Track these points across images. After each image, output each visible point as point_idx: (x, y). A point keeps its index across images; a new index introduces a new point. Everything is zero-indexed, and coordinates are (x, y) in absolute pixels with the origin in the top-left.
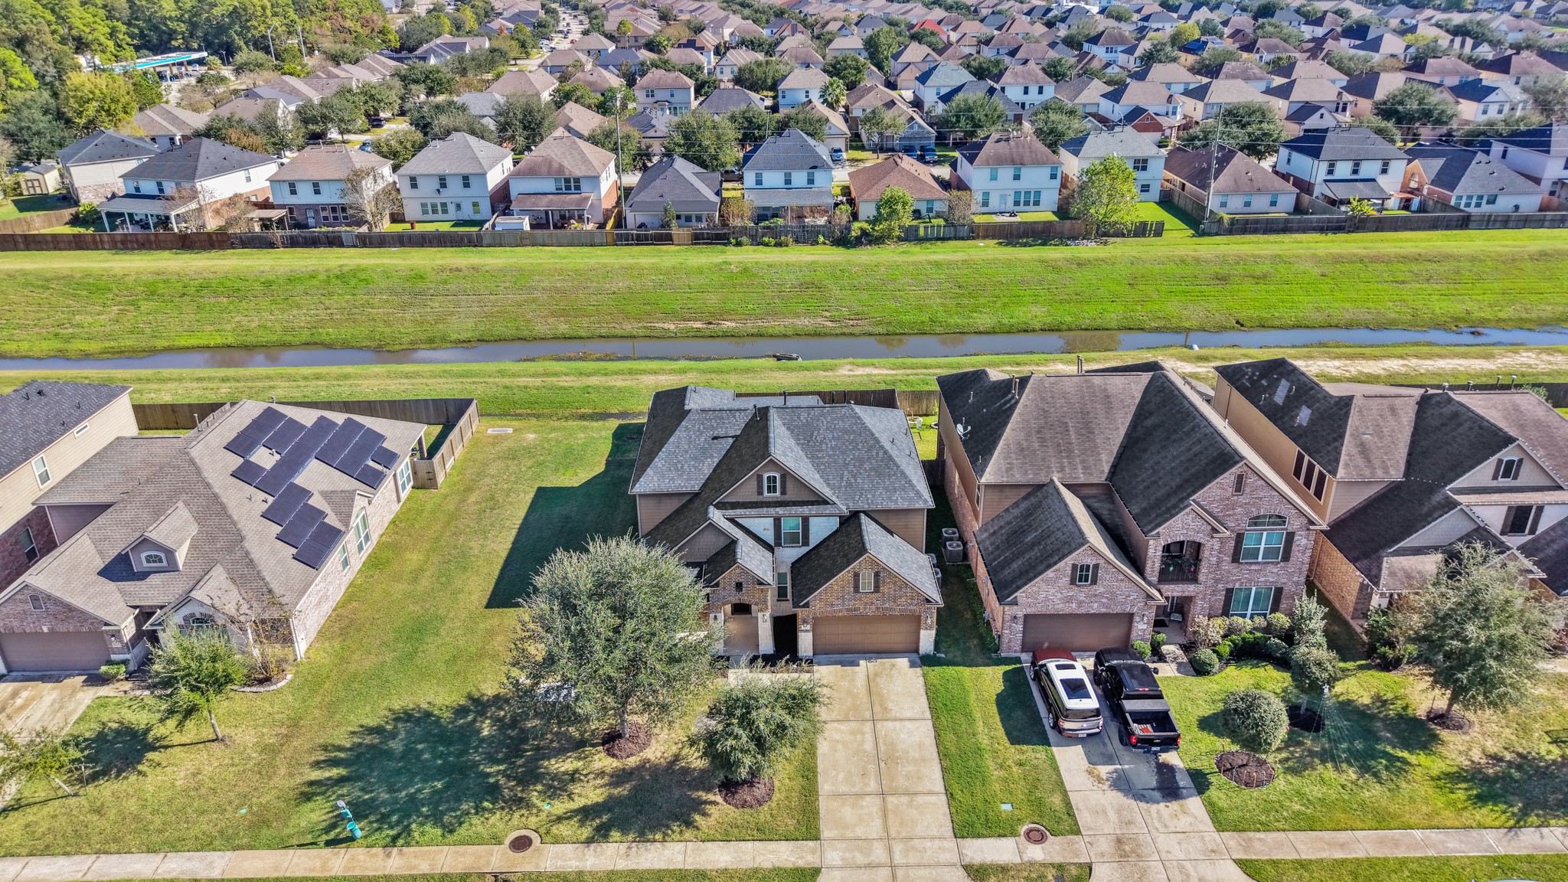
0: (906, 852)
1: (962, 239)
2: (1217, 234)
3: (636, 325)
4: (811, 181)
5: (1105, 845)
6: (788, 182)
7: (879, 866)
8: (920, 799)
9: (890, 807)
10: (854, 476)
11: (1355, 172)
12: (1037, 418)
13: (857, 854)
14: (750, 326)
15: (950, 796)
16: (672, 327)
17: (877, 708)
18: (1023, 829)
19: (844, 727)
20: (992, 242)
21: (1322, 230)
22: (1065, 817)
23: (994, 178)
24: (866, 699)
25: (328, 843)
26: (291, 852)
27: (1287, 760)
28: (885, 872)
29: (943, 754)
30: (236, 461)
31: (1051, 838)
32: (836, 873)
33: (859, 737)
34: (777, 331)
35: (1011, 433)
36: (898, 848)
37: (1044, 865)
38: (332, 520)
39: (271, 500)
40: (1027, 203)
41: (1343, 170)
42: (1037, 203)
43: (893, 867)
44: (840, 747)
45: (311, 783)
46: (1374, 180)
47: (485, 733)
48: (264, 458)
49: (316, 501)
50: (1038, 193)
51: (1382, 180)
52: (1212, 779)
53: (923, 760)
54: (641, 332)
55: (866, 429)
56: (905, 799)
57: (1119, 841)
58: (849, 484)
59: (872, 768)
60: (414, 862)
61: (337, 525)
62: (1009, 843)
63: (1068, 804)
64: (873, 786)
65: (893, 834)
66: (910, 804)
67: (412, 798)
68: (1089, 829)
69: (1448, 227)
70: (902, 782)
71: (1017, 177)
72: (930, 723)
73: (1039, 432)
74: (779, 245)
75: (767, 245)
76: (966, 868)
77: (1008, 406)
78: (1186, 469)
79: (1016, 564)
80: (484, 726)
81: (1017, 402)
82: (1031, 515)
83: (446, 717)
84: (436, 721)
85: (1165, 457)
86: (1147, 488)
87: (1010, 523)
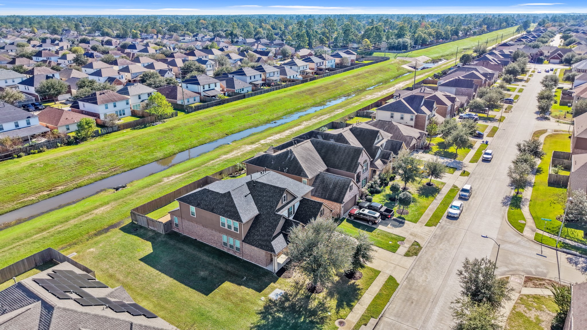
0: (394, 261)
1: (116, 131)
2: (192, 112)
3: (12, 204)
4: (29, 123)
5: (411, 237)
6: (17, 126)
7: (396, 267)
11: (209, 87)
12: (303, 159)
13: (389, 268)
14: (71, 185)
15: (381, 248)
16: (34, 198)
18: (399, 244)
20: (129, 130)
21: (216, 105)
22: (399, 237)
23: (107, 108)
28: (398, 267)
32: (394, 274)
34: (86, 182)
35: (302, 164)
37: (411, 246)
40: (121, 115)
41: (207, 88)
42: (124, 114)
43: (397, 265)
46: (214, 89)
50: (124, 110)
51: (216, 88)
54: (19, 206)
57: (411, 235)
62: (401, 247)
63: (396, 235)
68: (405, 236)
69: (242, 99)
71: (115, 106)
73: (306, 162)
74: (40, 152)
75: (34, 153)
76: (405, 256)
77: (292, 159)
78: (349, 156)
79: (335, 194)
80: (277, 314)
81: (295, 157)
82: (324, 182)
83: (263, 322)
84: (264, 325)
85: (339, 156)
86: (342, 164)
87: (319, 187)
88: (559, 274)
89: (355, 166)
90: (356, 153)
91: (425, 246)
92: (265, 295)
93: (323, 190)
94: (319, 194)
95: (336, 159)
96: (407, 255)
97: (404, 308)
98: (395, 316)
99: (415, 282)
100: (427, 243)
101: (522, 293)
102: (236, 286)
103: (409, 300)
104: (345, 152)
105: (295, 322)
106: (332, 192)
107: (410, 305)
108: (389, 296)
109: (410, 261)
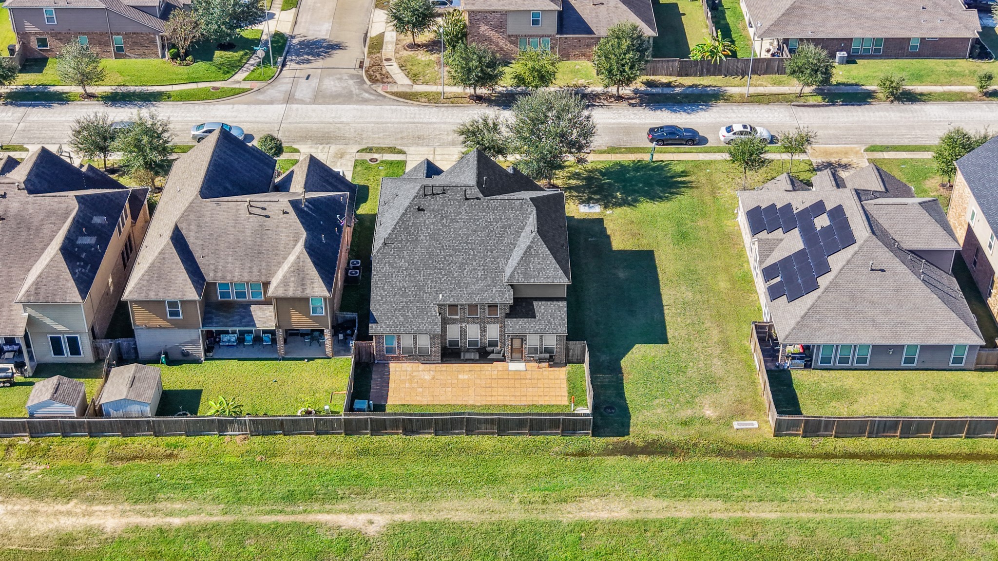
18: (378, 162)
25: (662, 161)
26: (676, 159)
30: (829, 206)
31: (368, 159)
37: (375, 153)
38: (764, 235)
39: (795, 212)
45: (686, 176)
48: (822, 222)
49: (779, 233)
60: (623, 157)
61: (760, 235)
62: (386, 158)
67: (637, 172)
80: (620, 196)
83: (641, 198)
84: (645, 197)
96: (404, 153)
101: (411, 83)
109: (409, 149)
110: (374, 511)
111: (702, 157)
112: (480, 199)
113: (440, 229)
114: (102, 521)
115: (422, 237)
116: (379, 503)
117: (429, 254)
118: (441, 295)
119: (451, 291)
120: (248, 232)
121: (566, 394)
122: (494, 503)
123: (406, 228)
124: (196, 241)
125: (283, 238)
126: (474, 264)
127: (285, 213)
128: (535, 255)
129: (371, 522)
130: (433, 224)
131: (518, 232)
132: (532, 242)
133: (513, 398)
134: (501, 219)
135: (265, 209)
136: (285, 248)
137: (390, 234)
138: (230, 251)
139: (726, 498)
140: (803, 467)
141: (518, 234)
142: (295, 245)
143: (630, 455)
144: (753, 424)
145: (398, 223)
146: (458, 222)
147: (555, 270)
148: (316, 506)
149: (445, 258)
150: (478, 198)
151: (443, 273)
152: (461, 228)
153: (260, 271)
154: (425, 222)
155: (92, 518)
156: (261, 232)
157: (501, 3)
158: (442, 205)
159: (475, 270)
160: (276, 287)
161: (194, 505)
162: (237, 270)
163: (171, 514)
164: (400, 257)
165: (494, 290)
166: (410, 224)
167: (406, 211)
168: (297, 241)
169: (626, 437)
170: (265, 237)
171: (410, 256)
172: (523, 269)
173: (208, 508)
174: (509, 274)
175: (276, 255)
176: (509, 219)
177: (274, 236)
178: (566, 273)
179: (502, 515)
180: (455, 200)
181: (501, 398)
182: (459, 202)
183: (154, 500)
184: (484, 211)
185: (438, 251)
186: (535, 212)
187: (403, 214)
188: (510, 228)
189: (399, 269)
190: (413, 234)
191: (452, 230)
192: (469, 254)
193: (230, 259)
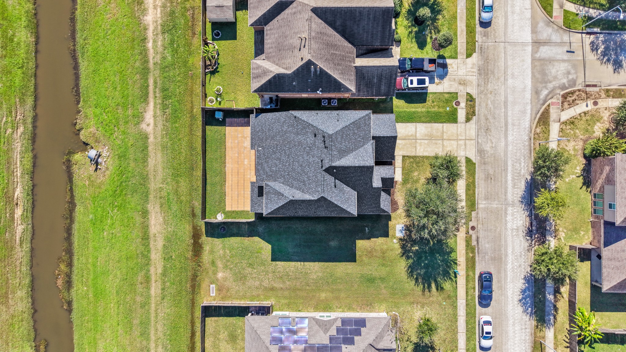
0: (462, 136)
5: (461, 88)
7: (465, 143)
8: (445, 130)
9: (447, 138)
10: (360, 136)
12: (329, 63)
13: (462, 148)
15: (445, 122)
17: (411, 138)
18: (455, 106)
19: (418, 148)
22: (452, 95)
24: (408, 141)
25: (456, 277)
26: (458, 286)
27: (435, 31)
28: (467, 141)
29: (429, 122)
31: (458, 100)
32: (467, 153)
33: (422, 144)
35: (336, 75)
36: (460, 138)
37: (467, 104)
39: (344, 346)
43: (466, 140)
44: (426, 149)
45: (437, 289)
47: (417, 248)
52: (441, 54)
53: (431, 127)
55: (341, 130)
56: (445, 134)
57: (460, 84)
58: (363, 138)
59: (434, 141)
60: (462, 254)
62: (459, 111)
63: (448, 93)
64: (440, 142)
65: (456, 138)
66: (447, 133)
67: (442, 261)
68: (456, 90)
70: (439, 134)
72: (417, 124)
73: (335, 65)
76: (466, 122)
77: (318, 72)
78: (377, 24)
79: (383, 88)
80: (414, 249)
81: (321, 69)
82: (364, 78)
83: (411, 261)
84: (413, 263)
85: (364, 26)
86: (372, 37)
87: (360, 84)
88: (585, 74)
89: (389, 36)
90: (385, 17)
91: (477, 96)
92: (394, 237)
93: (367, 87)
94: (364, 92)
95: (361, 32)
96: (468, 120)
97: (488, 187)
98: (485, 199)
99: (485, 152)
100: (477, 87)
101: (561, 121)
102: (367, 241)
103: (488, 177)
104: (369, 18)
105: (428, 248)
106: (379, 87)
107: (491, 182)
108: (474, 183)
109: (472, 124)
110: (155, 125)
111: (461, 303)
112: (322, 168)
113: (302, 146)
114: (150, 14)
115: (300, 137)
116: (160, 127)
117: (291, 141)
118: (261, 149)
119: (263, 154)
120: (291, 41)
121: (233, 209)
122: (160, 177)
123: (304, 128)
124: (286, 15)
125: (288, 61)
126: (280, 166)
127: (302, 59)
128: (278, 198)
129: (148, 125)
130: (307, 142)
131: (300, 189)
132: (286, 196)
133: (230, 185)
134: (309, 180)
135: (304, 47)
136: (283, 63)
137: (301, 119)
138: (281, 34)
139: (164, 274)
140: (184, 311)
141: (299, 189)
142: (284, 68)
143: (193, 236)
144: (213, 293)
145: (308, 123)
146: (307, 156)
147: (271, 208)
148: (159, 101)
149: (284, 150)
150: (322, 167)
151: (274, 149)
152: (303, 158)
153: (270, 53)
154: (308, 138)
155: (153, 10)
156: (292, 48)
157: (623, 181)
158: (318, 147)
159: (277, 166)
160: (256, 63)
161: (160, 49)
162: (271, 41)
163: (155, 41)
164: (289, 126)
165: (264, 176)
166: (307, 130)
167: (315, 127)
168: (286, 69)
169: (205, 235)
170: (288, 51)
171: (289, 131)
172: (272, 191)
173: (159, 57)
174: (269, 184)
175: (279, 60)
176: (309, 184)
177: (289, 56)
178: (269, 214)
179: (152, 180)
180: (322, 154)
181: (230, 179)
182: (320, 156)
183: (163, 33)
184: (315, 170)
185: (288, 146)
186: (313, 199)
187: (312, 126)
188: (303, 185)
189: (282, 126)
190: (301, 132)
191: (302, 153)
192: (286, 163)
193: (276, 35)
